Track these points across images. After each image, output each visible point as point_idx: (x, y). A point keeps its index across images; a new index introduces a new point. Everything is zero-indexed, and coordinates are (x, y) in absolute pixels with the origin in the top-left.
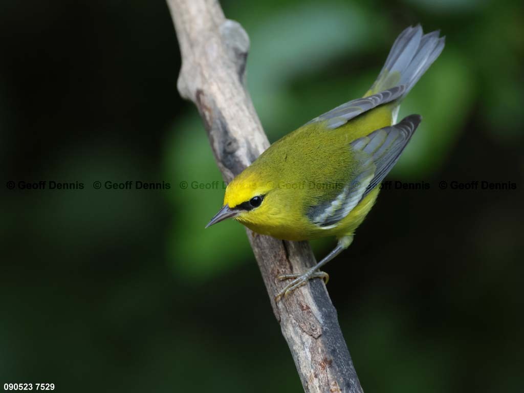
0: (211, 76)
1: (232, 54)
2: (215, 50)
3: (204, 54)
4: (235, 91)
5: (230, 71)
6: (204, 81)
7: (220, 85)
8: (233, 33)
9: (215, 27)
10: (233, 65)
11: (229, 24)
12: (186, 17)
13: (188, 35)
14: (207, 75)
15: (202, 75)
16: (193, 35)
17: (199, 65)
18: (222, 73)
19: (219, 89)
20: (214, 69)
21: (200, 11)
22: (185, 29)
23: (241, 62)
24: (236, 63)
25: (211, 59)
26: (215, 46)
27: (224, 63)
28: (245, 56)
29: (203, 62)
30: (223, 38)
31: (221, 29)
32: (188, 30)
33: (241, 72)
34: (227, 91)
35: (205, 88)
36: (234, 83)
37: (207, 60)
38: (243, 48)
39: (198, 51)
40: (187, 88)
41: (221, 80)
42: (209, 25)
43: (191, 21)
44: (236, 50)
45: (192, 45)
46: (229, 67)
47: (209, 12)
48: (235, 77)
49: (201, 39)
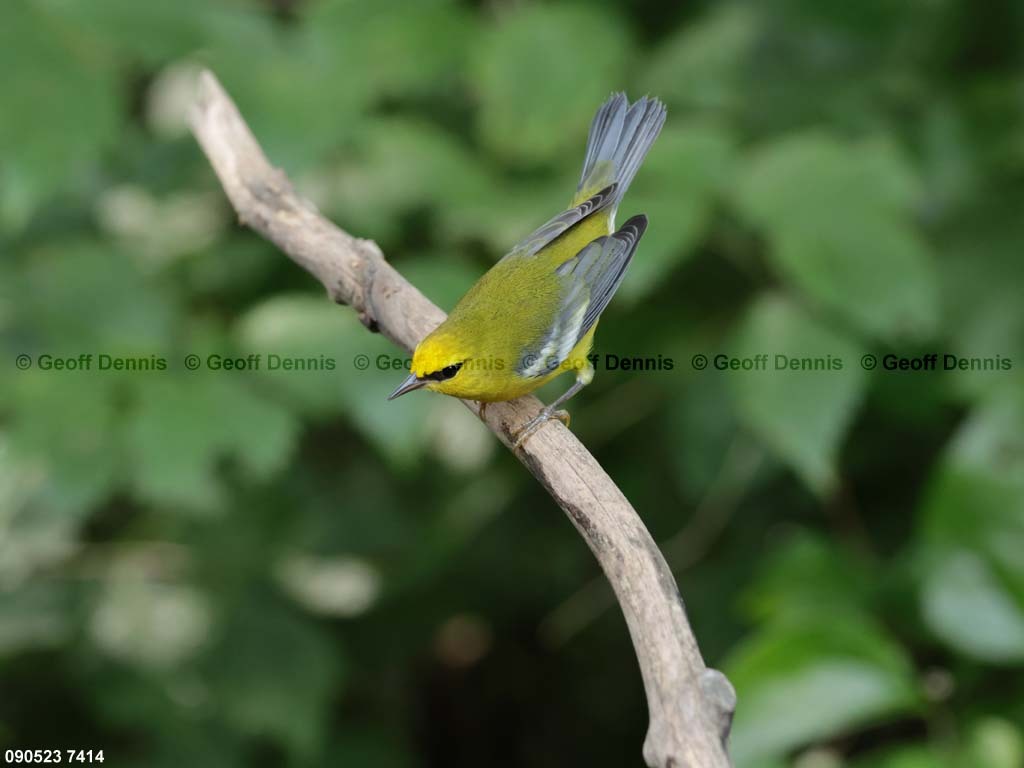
0: (685, 740)
1: (713, 712)
2: (691, 707)
3: (678, 711)
4: (715, 761)
5: (709, 734)
6: (677, 745)
7: (698, 752)
8: (716, 687)
9: (693, 677)
10: (714, 727)
11: (711, 673)
12: (656, 664)
13: (658, 687)
14: (680, 739)
15: (675, 739)
16: (665, 686)
17: (672, 725)
18: (700, 735)
19: (696, 756)
20: (690, 732)
21: (674, 656)
22: (655, 679)
23: (725, 722)
24: (718, 725)
25: (687, 719)
26: (692, 702)
27: (703, 724)
28: (731, 715)
29: (676, 722)
30: (702, 693)
31: (700, 679)
32: (659, 681)
33: (724, 737)
34: (706, 760)
35: (678, 755)
36: (715, 751)
37: (682, 719)
38: (727, 706)
39: (669, 708)
40: (654, 755)
41: (699, 746)
42: (685, 675)
43: (662, 669)
44: (718, 707)
45: (662, 700)
46: (709, 729)
47: (686, 659)
48: (717, 742)
49: (674, 692)
